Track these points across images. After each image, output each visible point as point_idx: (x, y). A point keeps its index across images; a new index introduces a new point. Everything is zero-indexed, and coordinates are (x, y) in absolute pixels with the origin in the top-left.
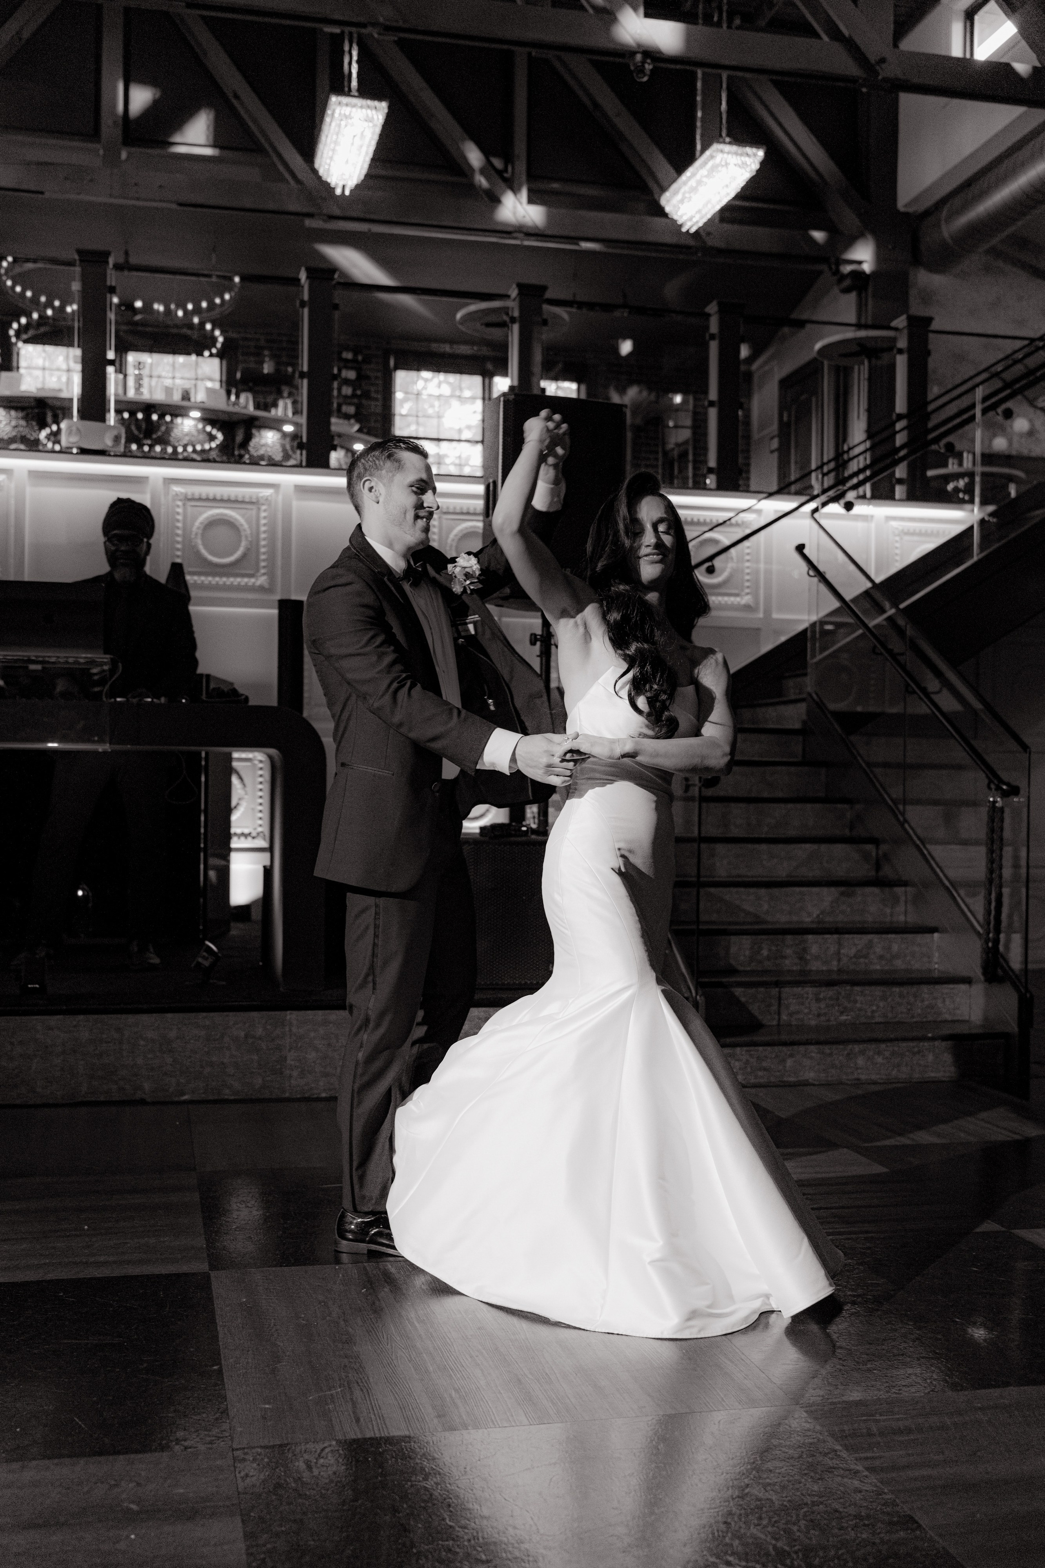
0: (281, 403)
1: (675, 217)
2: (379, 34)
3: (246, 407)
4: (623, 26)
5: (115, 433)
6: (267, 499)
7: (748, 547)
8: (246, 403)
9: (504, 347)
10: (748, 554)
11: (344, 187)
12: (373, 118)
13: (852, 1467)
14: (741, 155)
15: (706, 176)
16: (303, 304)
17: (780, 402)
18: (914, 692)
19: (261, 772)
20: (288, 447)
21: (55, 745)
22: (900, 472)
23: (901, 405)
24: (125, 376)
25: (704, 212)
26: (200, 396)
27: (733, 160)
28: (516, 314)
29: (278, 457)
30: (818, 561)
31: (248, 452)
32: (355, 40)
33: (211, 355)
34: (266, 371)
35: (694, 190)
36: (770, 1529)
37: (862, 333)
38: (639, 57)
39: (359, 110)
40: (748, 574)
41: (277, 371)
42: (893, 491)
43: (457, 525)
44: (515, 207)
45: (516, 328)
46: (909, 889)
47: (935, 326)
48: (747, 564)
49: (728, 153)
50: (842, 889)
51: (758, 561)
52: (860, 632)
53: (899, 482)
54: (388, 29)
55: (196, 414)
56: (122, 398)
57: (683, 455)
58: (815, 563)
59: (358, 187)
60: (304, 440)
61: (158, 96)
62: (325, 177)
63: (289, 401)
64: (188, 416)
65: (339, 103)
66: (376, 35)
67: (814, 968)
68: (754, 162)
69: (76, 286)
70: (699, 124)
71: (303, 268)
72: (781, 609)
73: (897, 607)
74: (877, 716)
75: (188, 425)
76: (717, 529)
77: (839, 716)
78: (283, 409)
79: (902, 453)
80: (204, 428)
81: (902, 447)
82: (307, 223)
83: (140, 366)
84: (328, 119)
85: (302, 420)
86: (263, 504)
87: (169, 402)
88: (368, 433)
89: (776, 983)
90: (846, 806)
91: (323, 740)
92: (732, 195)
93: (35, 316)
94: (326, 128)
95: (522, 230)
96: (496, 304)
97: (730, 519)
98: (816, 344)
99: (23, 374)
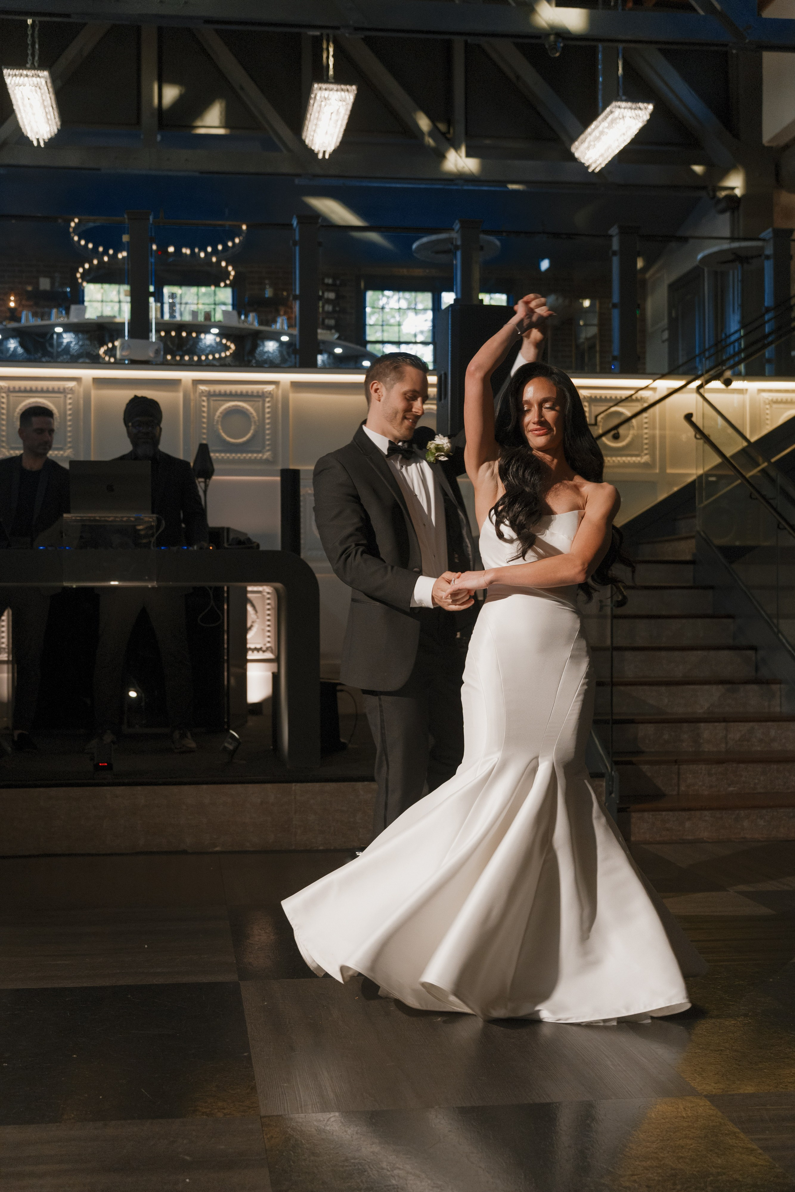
0: (279, 320)
1: (583, 161)
2: (350, 34)
3: (252, 324)
4: (539, 15)
5: (156, 347)
6: (270, 393)
7: (646, 418)
8: (252, 321)
9: (450, 268)
10: (646, 423)
11: (324, 152)
12: (346, 98)
13: (749, 1146)
14: (635, 109)
15: (607, 128)
16: (295, 243)
17: (669, 302)
19: (268, 601)
20: (285, 353)
22: (768, 353)
23: (768, 301)
24: (163, 305)
25: (605, 156)
26: (218, 316)
27: (628, 113)
28: (459, 243)
29: (278, 361)
30: (703, 427)
31: (254, 357)
32: (331, 40)
33: (226, 286)
34: (266, 296)
35: (598, 138)
37: (736, 245)
38: (552, 38)
39: (335, 93)
40: (646, 439)
41: (275, 294)
42: (764, 369)
44: (456, 161)
45: (459, 254)
46: (782, 686)
48: (646, 431)
49: (625, 108)
50: (728, 686)
51: (654, 428)
52: (739, 481)
53: (769, 361)
54: (356, 29)
55: (215, 331)
56: (160, 321)
57: (592, 347)
58: (701, 428)
59: (335, 151)
60: (298, 347)
61: (183, 91)
62: (310, 145)
63: (285, 318)
64: (209, 332)
65: (320, 89)
66: (347, 35)
67: (706, 750)
68: (645, 114)
69: (125, 238)
70: (600, 87)
71: (295, 216)
72: (674, 465)
73: (769, 461)
74: (751, 549)
75: (209, 339)
76: (621, 404)
77: (723, 549)
78: (281, 324)
79: (770, 339)
80: (221, 341)
81: (770, 334)
82: (297, 181)
83: (173, 296)
84: (312, 102)
85: (296, 332)
86: (267, 397)
87: (195, 322)
88: (345, 340)
89: (676, 762)
90: (730, 620)
91: (317, 575)
92: (628, 141)
93: (95, 262)
94: (310, 108)
95: (462, 178)
96: (443, 236)
97: (631, 396)
98: (697, 255)
99: (86, 307)
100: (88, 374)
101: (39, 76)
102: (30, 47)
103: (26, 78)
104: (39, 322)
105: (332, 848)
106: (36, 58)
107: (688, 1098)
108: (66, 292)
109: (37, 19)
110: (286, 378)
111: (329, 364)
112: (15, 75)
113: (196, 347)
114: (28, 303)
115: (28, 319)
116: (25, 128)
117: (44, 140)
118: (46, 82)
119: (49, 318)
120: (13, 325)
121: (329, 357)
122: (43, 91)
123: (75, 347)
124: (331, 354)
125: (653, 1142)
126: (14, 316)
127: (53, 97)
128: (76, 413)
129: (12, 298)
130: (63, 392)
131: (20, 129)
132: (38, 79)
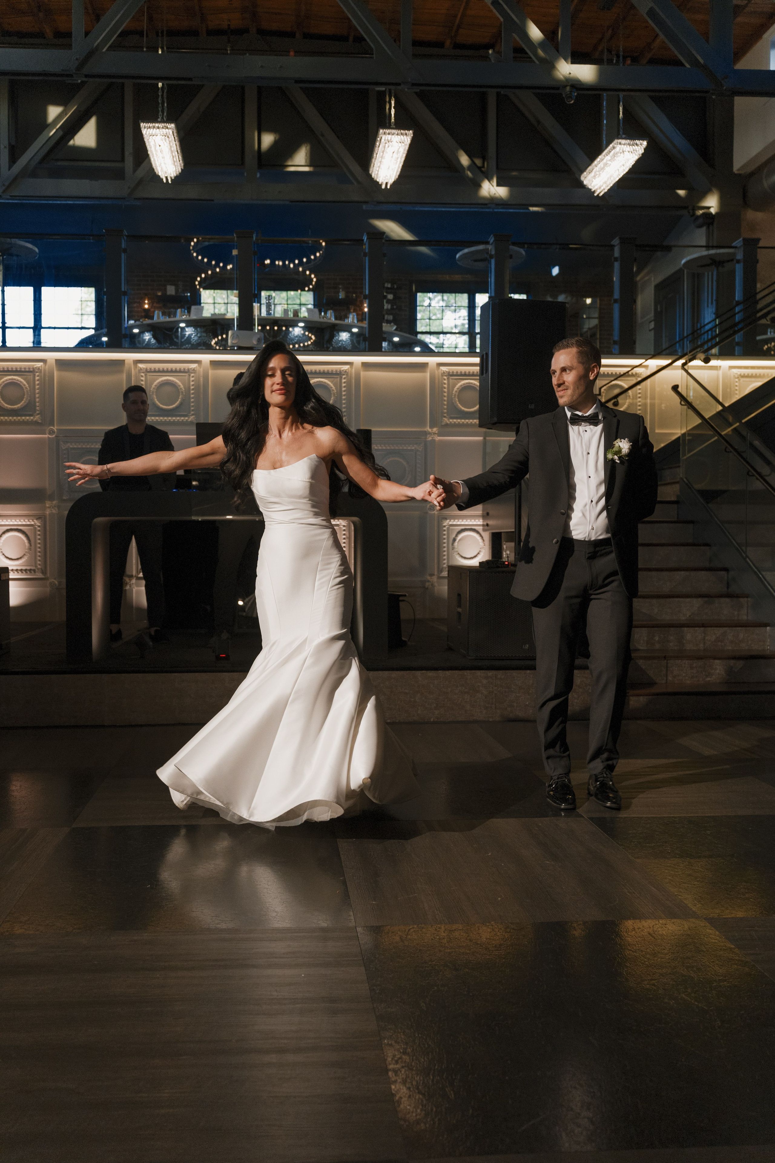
0: (351, 316)
1: (590, 187)
2: (408, 89)
3: (330, 319)
4: (558, 71)
5: (258, 336)
6: (346, 371)
7: (640, 389)
8: (330, 317)
9: (486, 273)
10: (640, 393)
11: (387, 184)
12: (405, 141)
13: (743, 959)
14: (633, 145)
15: (610, 160)
16: (365, 255)
17: (655, 299)
18: (753, 475)
19: (344, 532)
20: (355, 341)
21: (230, 517)
22: (738, 338)
23: (738, 296)
24: (261, 304)
25: (608, 183)
26: (304, 313)
27: (627, 148)
28: (493, 252)
29: (349, 348)
30: (687, 396)
31: (332, 345)
32: (393, 94)
33: (309, 290)
34: (340, 297)
35: (602, 169)
36: (693, 995)
37: (712, 252)
38: (568, 88)
39: (396, 136)
40: (640, 406)
41: (347, 296)
42: (734, 351)
43: (459, 382)
44: (489, 189)
45: (493, 261)
46: (749, 599)
47: (761, 244)
48: (639, 400)
49: (624, 144)
50: (706, 599)
51: (646, 398)
52: (716, 438)
53: (738, 344)
54: (414, 85)
55: (302, 324)
56: (260, 317)
57: (593, 335)
58: (685, 395)
59: (395, 183)
60: (367, 336)
61: (277, 138)
62: (375, 178)
63: (354, 314)
64: (297, 326)
65: (385, 133)
66: (406, 90)
67: (688, 648)
68: (641, 148)
69: (235, 252)
70: (605, 128)
71: (365, 234)
72: (661, 427)
73: (740, 422)
74: (725, 492)
75: (297, 331)
76: (619, 379)
77: (702, 493)
78: (352, 318)
79: (740, 326)
80: (304, 333)
81: (739, 322)
82: (364, 207)
83: (269, 298)
84: (378, 144)
85: (365, 324)
86: (344, 375)
87: (286, 318)
88: (401, 331)
89: (665, 657)
90: (707, 548)
91: (386, 512)
92: (627, 170)
93: (210, 272)
94: (376, 149)
95: (494, 201)
96: (481, 247)
97: (628, 372)
98: (681, 260)
99: (203, 307)
100: (206, 358)
101: (167, 128)
102: (160, 105)
103: (158, 130)
104: (168, 319)
105: (397, 721)
106: (165, 114)
107: (691, 920)
108: (187, 296)
109: (166, 82)
110: (358, 360)
111: (388, 349)
112: (150, 127)
113: (287, 337)
114: (158, 305)
115: (159, 317)
116: (157, 169)
117: (171, 177)
118: (173, 132)
119: (175, 315)
120: (148, 321)
121: (389, 345)
122: (170, 139)
123: (194, 338)
124: (391, 342)
125: (666, 954)
126: (148, 314)
127: (178, 144)
128: (197, 387)
129: (146, 302)
130: (188, 371)
131: (153, 169)
132: (167, 130)
